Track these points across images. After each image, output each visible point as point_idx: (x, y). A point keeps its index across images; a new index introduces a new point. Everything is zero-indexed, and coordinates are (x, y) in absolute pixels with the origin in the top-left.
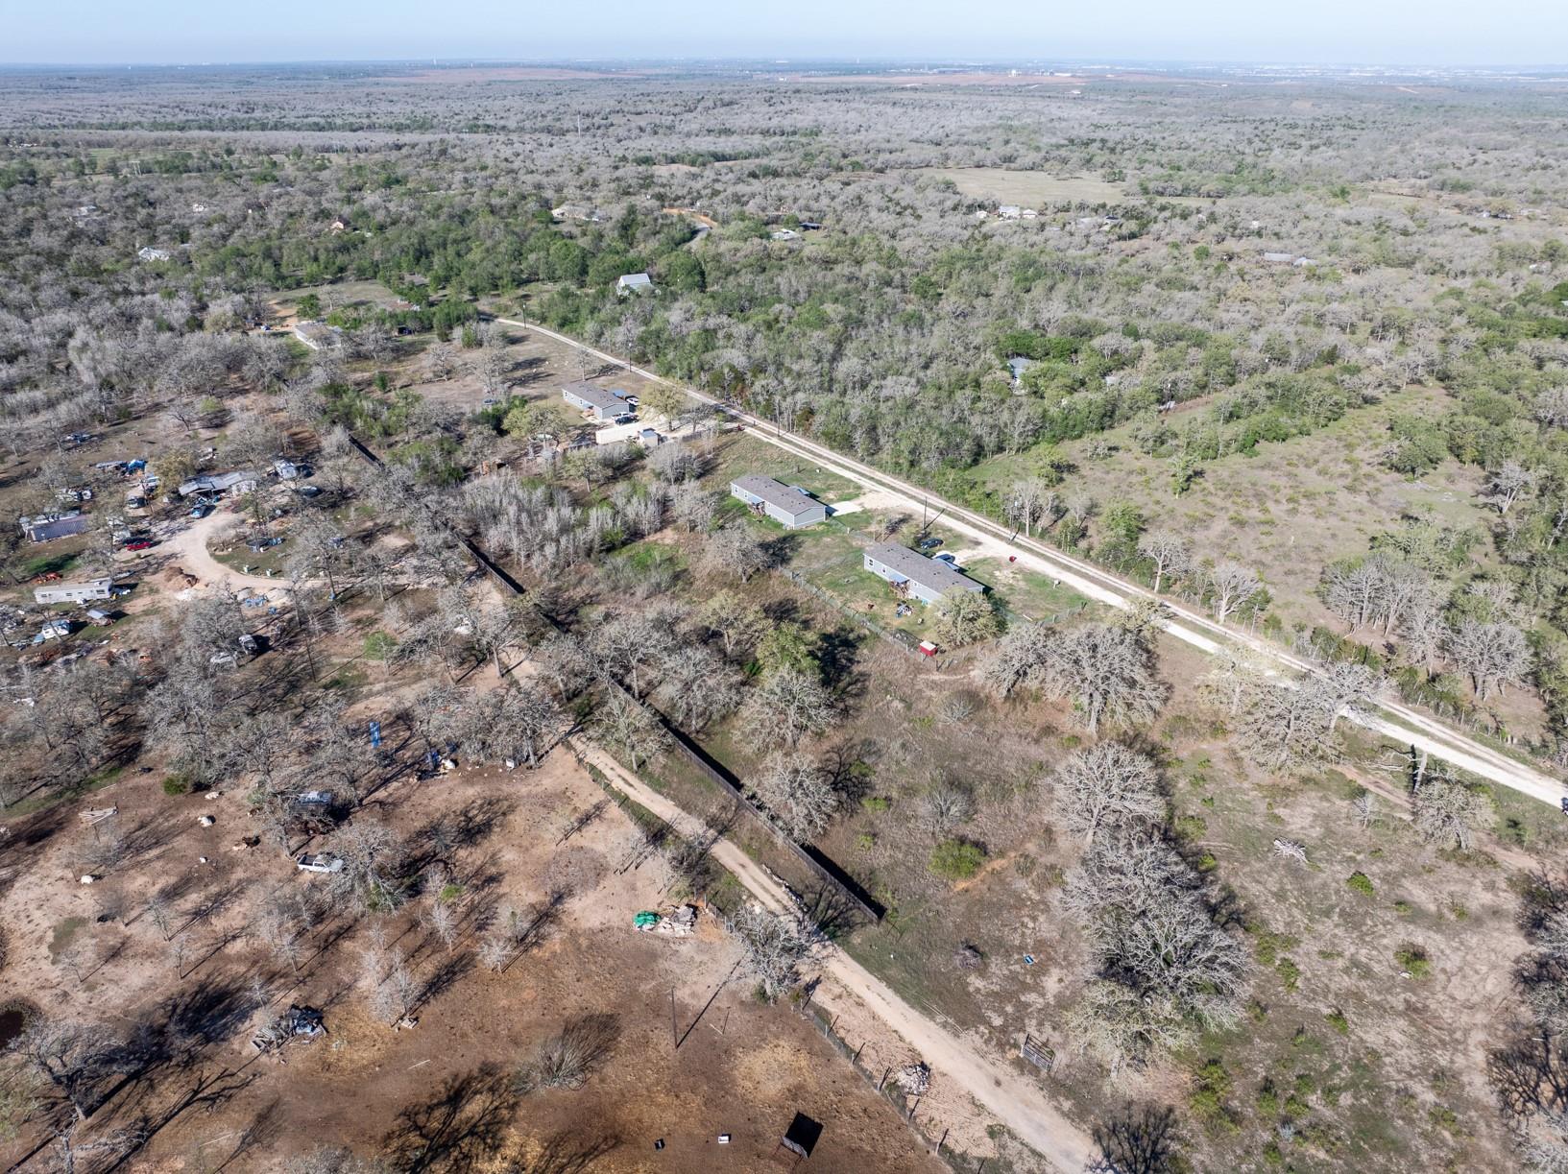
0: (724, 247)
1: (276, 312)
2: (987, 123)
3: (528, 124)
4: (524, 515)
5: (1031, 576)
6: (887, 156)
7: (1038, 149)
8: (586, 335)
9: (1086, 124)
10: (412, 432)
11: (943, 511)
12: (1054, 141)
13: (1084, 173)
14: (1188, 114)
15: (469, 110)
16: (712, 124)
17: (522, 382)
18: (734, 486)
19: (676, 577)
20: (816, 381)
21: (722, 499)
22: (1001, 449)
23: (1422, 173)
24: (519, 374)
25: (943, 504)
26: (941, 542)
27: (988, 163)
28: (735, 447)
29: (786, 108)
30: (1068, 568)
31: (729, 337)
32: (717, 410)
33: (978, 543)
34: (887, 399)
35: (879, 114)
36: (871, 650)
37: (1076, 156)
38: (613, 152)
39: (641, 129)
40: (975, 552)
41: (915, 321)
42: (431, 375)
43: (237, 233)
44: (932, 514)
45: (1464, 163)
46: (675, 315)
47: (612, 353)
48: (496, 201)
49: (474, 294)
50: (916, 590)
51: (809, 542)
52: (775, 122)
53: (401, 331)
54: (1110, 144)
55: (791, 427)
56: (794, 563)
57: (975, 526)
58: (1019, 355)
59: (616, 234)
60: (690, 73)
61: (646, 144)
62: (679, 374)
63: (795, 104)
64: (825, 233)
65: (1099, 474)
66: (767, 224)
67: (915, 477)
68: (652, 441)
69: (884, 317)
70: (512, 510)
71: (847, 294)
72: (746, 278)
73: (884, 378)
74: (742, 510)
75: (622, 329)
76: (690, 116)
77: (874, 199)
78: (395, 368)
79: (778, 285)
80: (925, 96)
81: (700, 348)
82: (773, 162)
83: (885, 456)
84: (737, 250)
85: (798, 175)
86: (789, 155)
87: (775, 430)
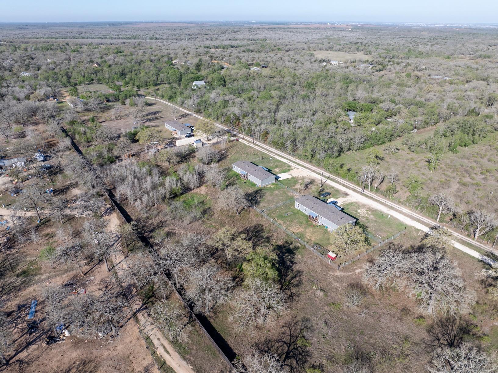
0: (233, 72)
1: (64, 94)
2: (322, 37)
3: (170, 38)
4: (136, 180)
5: (375, 212)
6: (289, 46)
7: (340, 45)
8: (178, 103)
9: (355, 38)
10: (99, 140)
11: (328, 178)
12: (345, 42)
13: (357, 52)
14: (388, 35)
15: (151, 33)
16: (230, 37)
17: (150, 120)
18: (234, 166)
19: (204, 212)
20: (269, 120)
21: (229, 172)
22: (349, 149)
23: (471, 53)
24: (149, 117)
25: (328, 175)
26: (330, 194)
27: (324, 49)
28: (235, 148)
29: (255, 33)
30: (392, 208)
31: (234, 103)
32: (228, 132)
33: (347, 195)
34: (299, 128)
35: (286, 35)
36: (302, 256)
37: (353, 47)
38: (197, 45)
39: (207, 39)
40: (346, 199)
41: (306, 98)
42: (114, 117)
43: (58, 67)
44: (324, 180)
45: (485, 49)
46: (213, 95)
47: (188, 109)
48: (153, 58)
49: (139, 88)
50: (322, 221)
51: (268, 194)
52: (251, 37)
53: (108, 101)
54: (364, 44)
55: (259, 139)
56: (261, 205)
57: (344, 186)
58: (350, 110)
59: (194, 68)
60: (224, 24)
61: (208, 43)
62: (213, 117)
63: (258, 32)
64: (270, 69)
65: (394, 161)
66: (249, 65)
67: (314, 162)
68: (200, 145)
69: (294, 96)
70: (130, 178)
71: (280, 88)
72: (241, 82)
73: (297, 119)
74: (237, 176)
75: (192, 100)
76: (223, 35)
77: (286, 58)
78: (101, 114)
79: (253, 85)
80: (301, 30)
81: (222, 107)
82: (251, 48)
83: (300, 152)
84: (238, 73)
85: (259, 52)
86: (256, 46)
87: (252, 141)
